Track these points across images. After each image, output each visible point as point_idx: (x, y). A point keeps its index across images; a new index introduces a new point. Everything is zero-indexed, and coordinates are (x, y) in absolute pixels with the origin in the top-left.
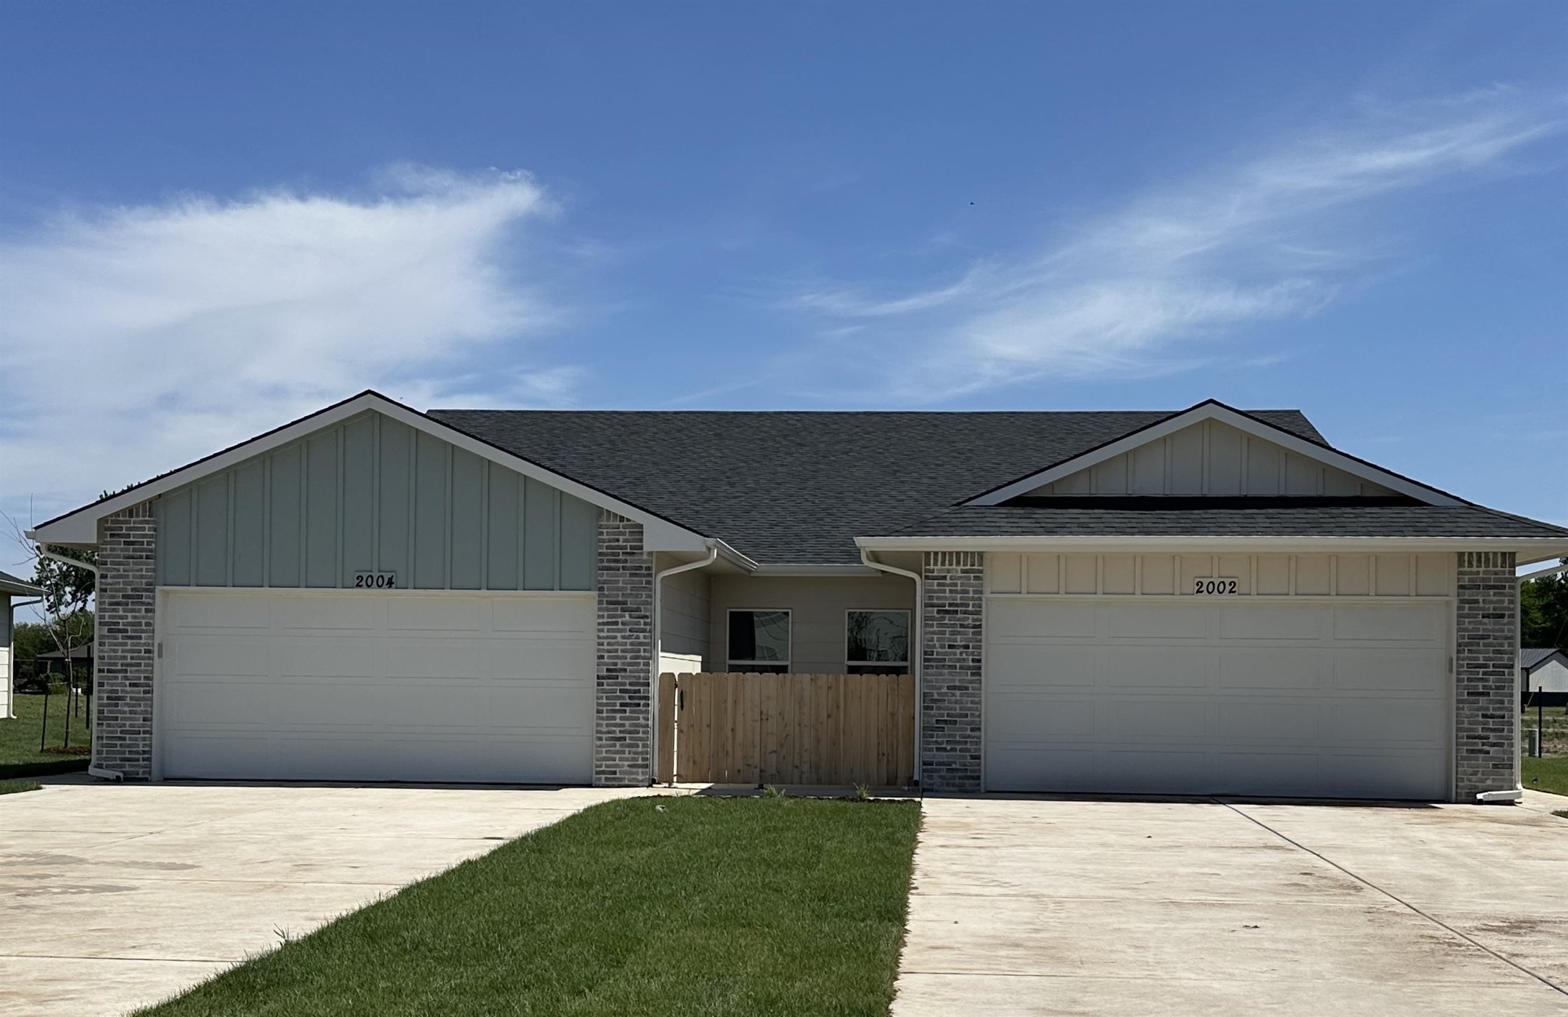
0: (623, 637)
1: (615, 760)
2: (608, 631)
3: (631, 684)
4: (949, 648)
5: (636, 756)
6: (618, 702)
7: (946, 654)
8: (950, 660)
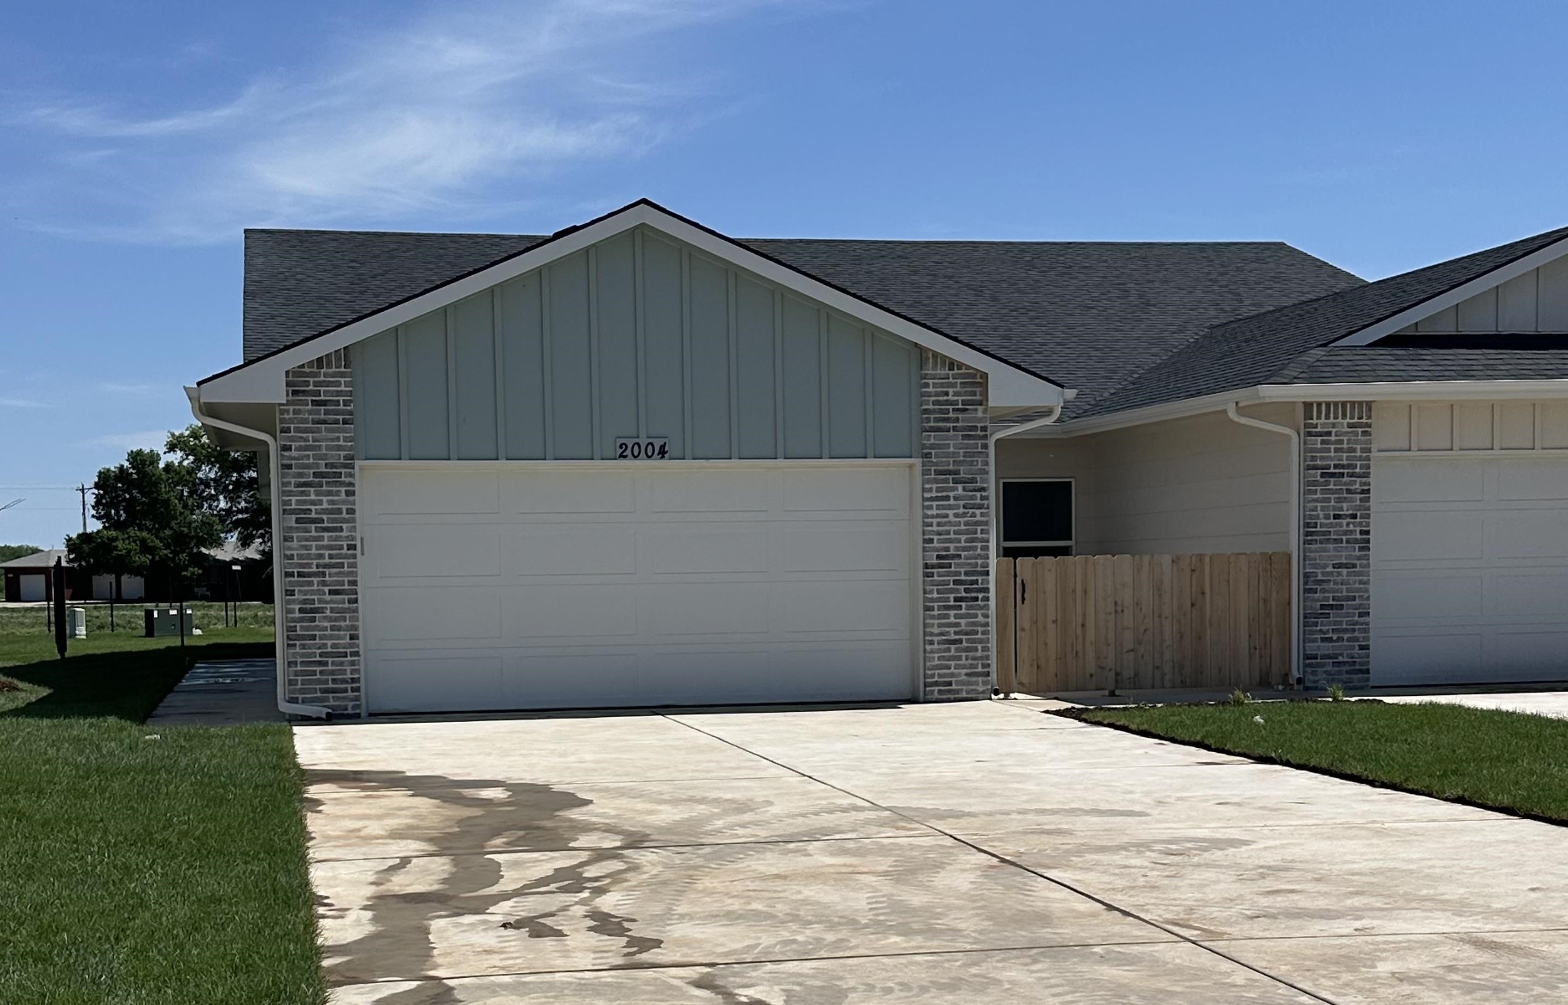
0: (956, 515)
1: (950, 668)
2: (938, 507)
3: (966, 574)
4: (1334, 518)
5: (975, 662)
6: (952, 596)
7: (1331, 525)
8: (1336, 533)
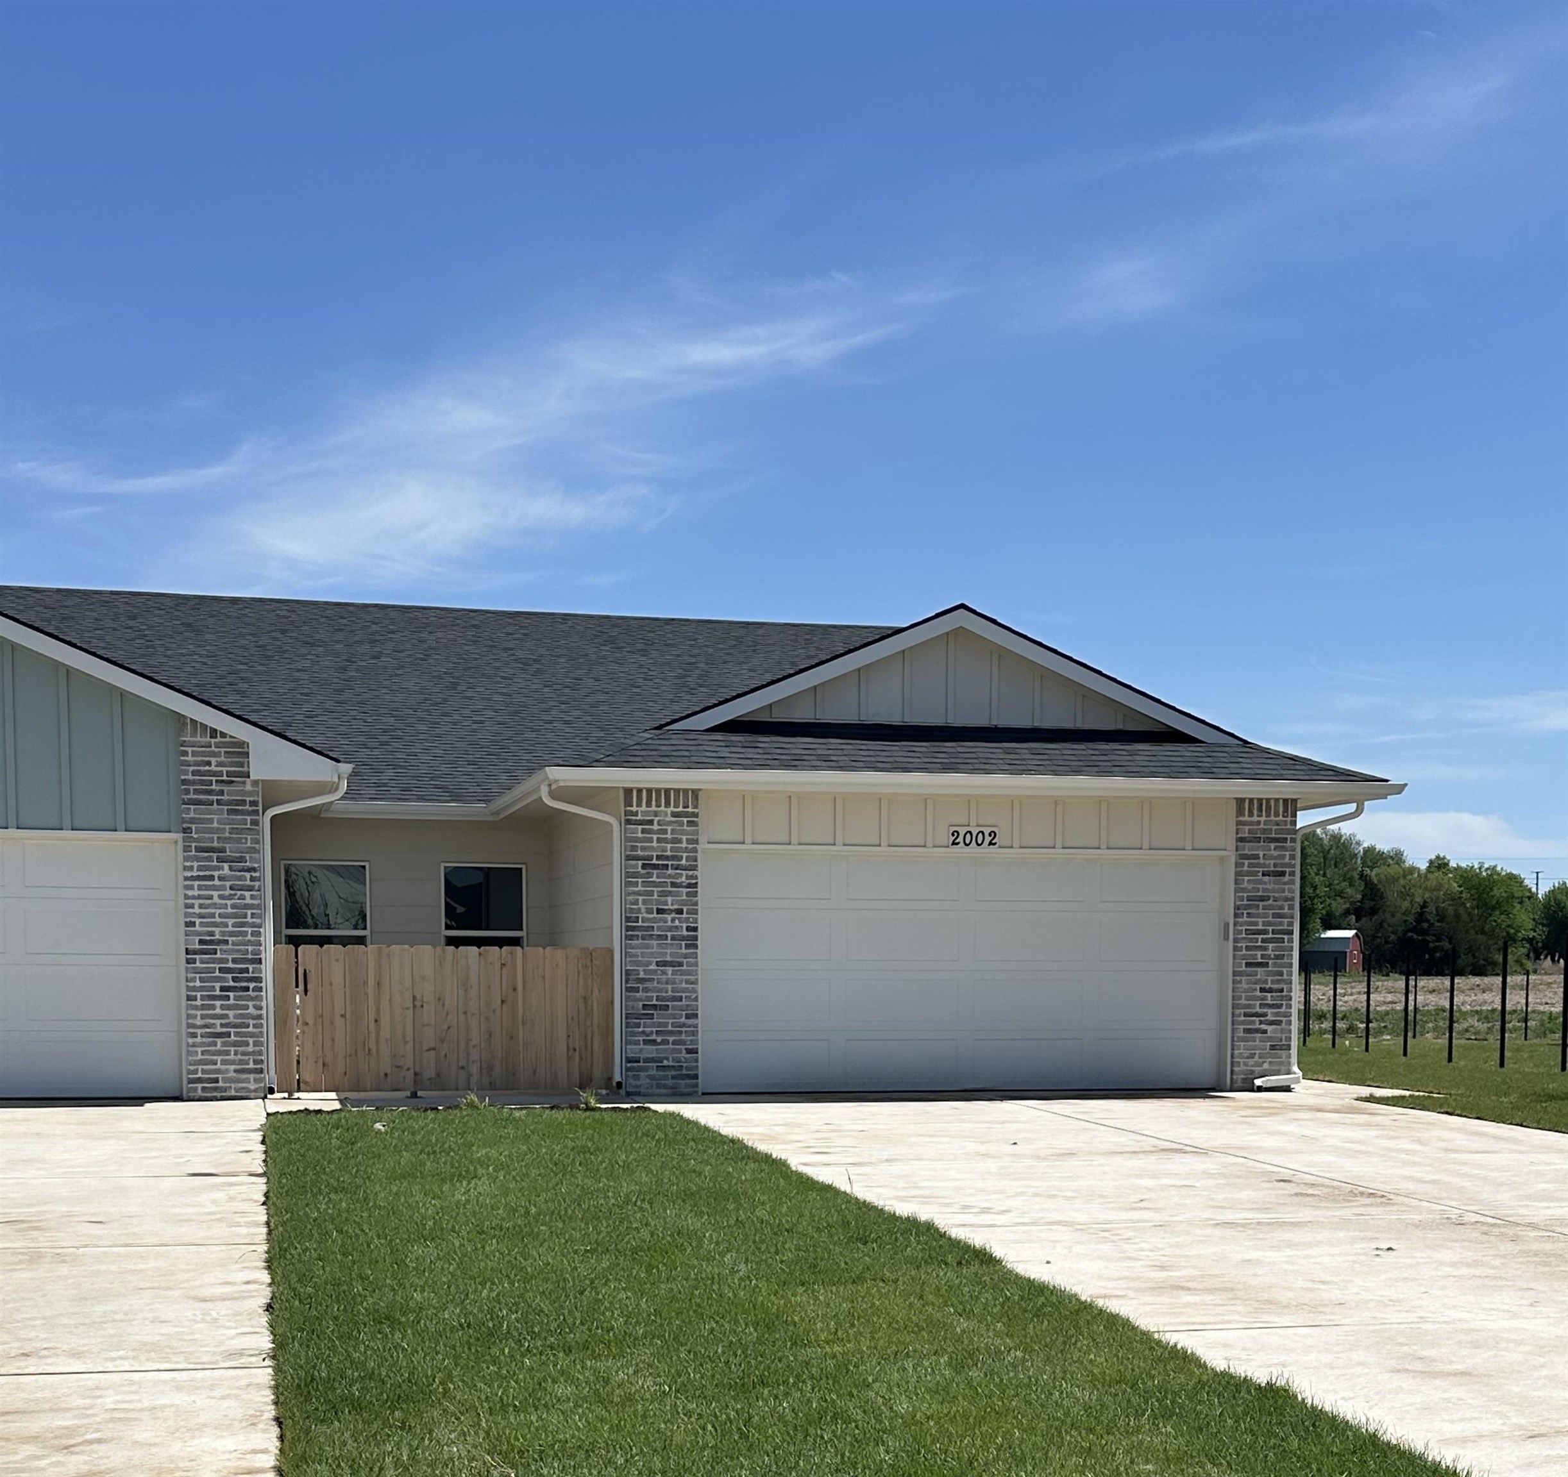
0: (221, 897)
1: (216, 1064)
2: (200, 888)
3: (234, 961)
4: (658, 913)
5: (246, 1058)
6: (218, 985)
7: (654, 920)
8: (659, 928)
